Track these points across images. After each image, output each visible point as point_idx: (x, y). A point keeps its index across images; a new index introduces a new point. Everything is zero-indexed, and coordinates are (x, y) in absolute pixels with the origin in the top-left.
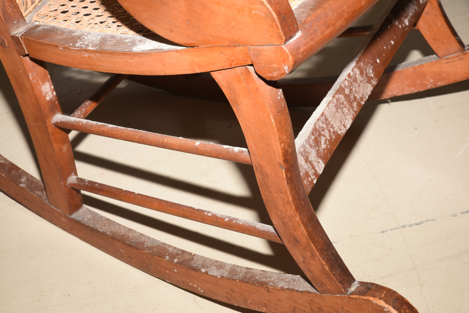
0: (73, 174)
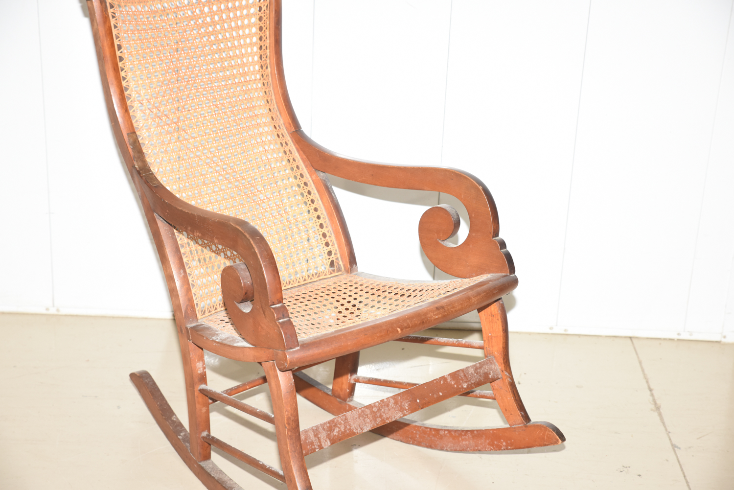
0: (206, 431)
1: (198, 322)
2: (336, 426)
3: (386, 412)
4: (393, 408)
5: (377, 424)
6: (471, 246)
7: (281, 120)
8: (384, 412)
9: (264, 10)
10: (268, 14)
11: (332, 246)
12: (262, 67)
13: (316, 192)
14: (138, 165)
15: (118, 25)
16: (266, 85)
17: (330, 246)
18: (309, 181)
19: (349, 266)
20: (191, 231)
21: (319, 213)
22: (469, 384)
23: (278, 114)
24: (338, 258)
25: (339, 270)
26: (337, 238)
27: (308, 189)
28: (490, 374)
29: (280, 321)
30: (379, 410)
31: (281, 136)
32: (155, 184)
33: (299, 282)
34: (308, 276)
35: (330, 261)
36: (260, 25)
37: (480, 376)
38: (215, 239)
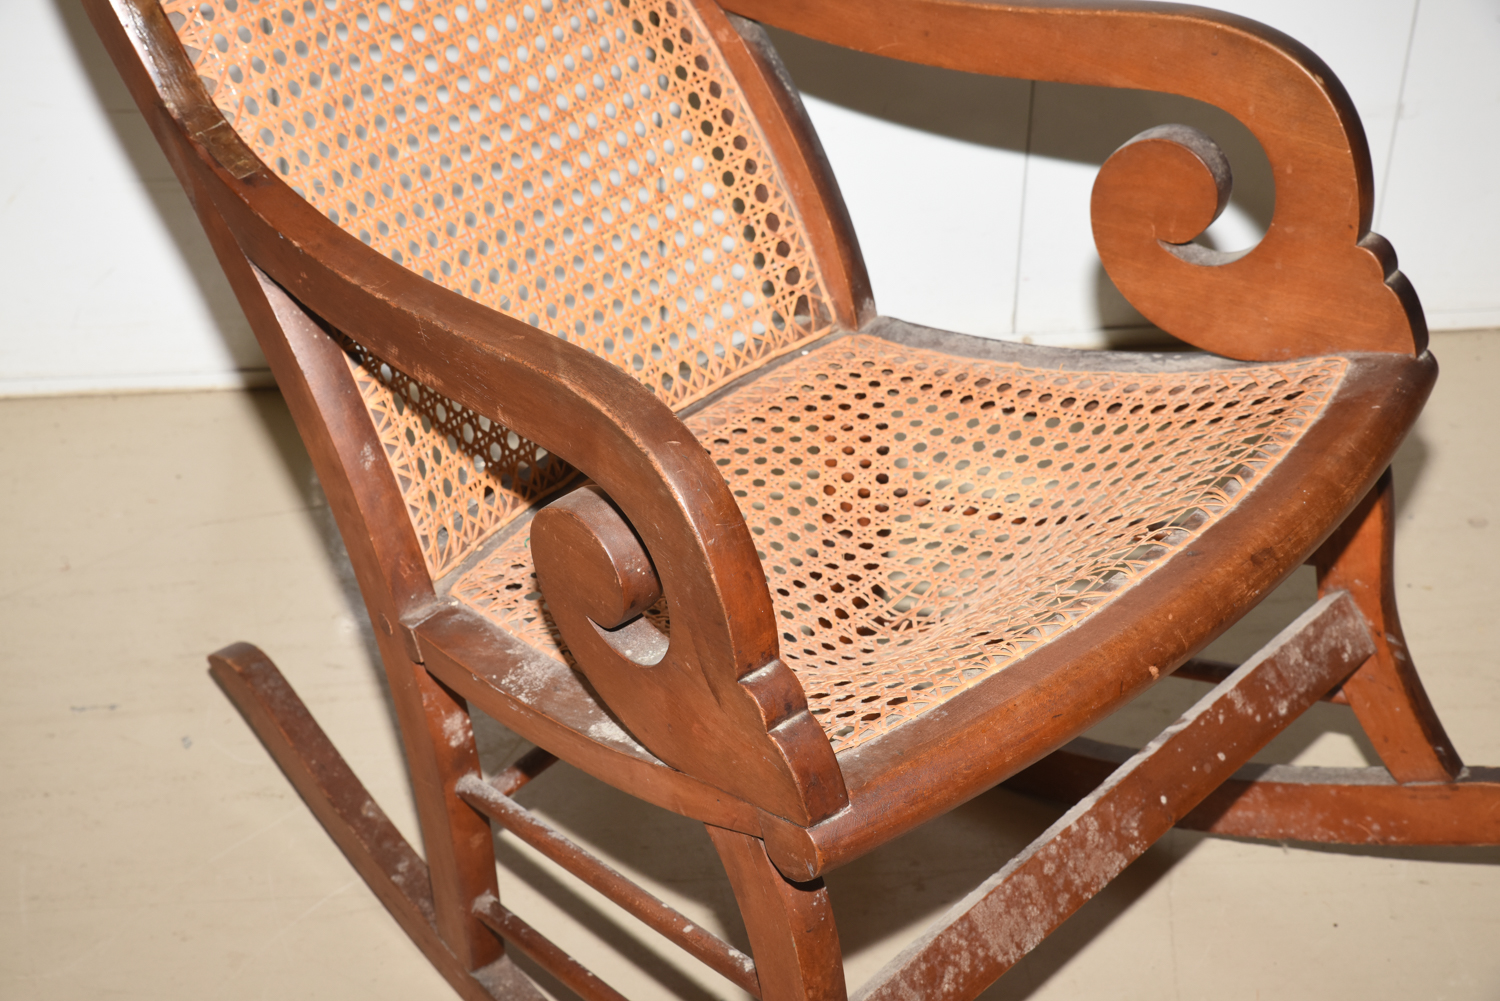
0: (488, 892)
1: (436, 599)
2: (945, 962)
3: (1081, 865)
4: (1097, 847)
5: (1060, 915)
6: (1278, 266)
8: (1075, 870)
11: (798, 250)
13: (733, 83)
14: (174, 102)
17: (792, 255)
18: (709, 50)
19: (852, 307)
21: (749, 152)
22: (1292, 701)
24: (816, 286)
25: (823, 322)
26: (810, 224)
27: (710, 78)
28: (1343, 649)
29: (780, 727)
30: (1062, 866)
32: (240, 169)
33: (711, 382)
34: (737, 358)
35: (795, 299)
37: (1320, 664)
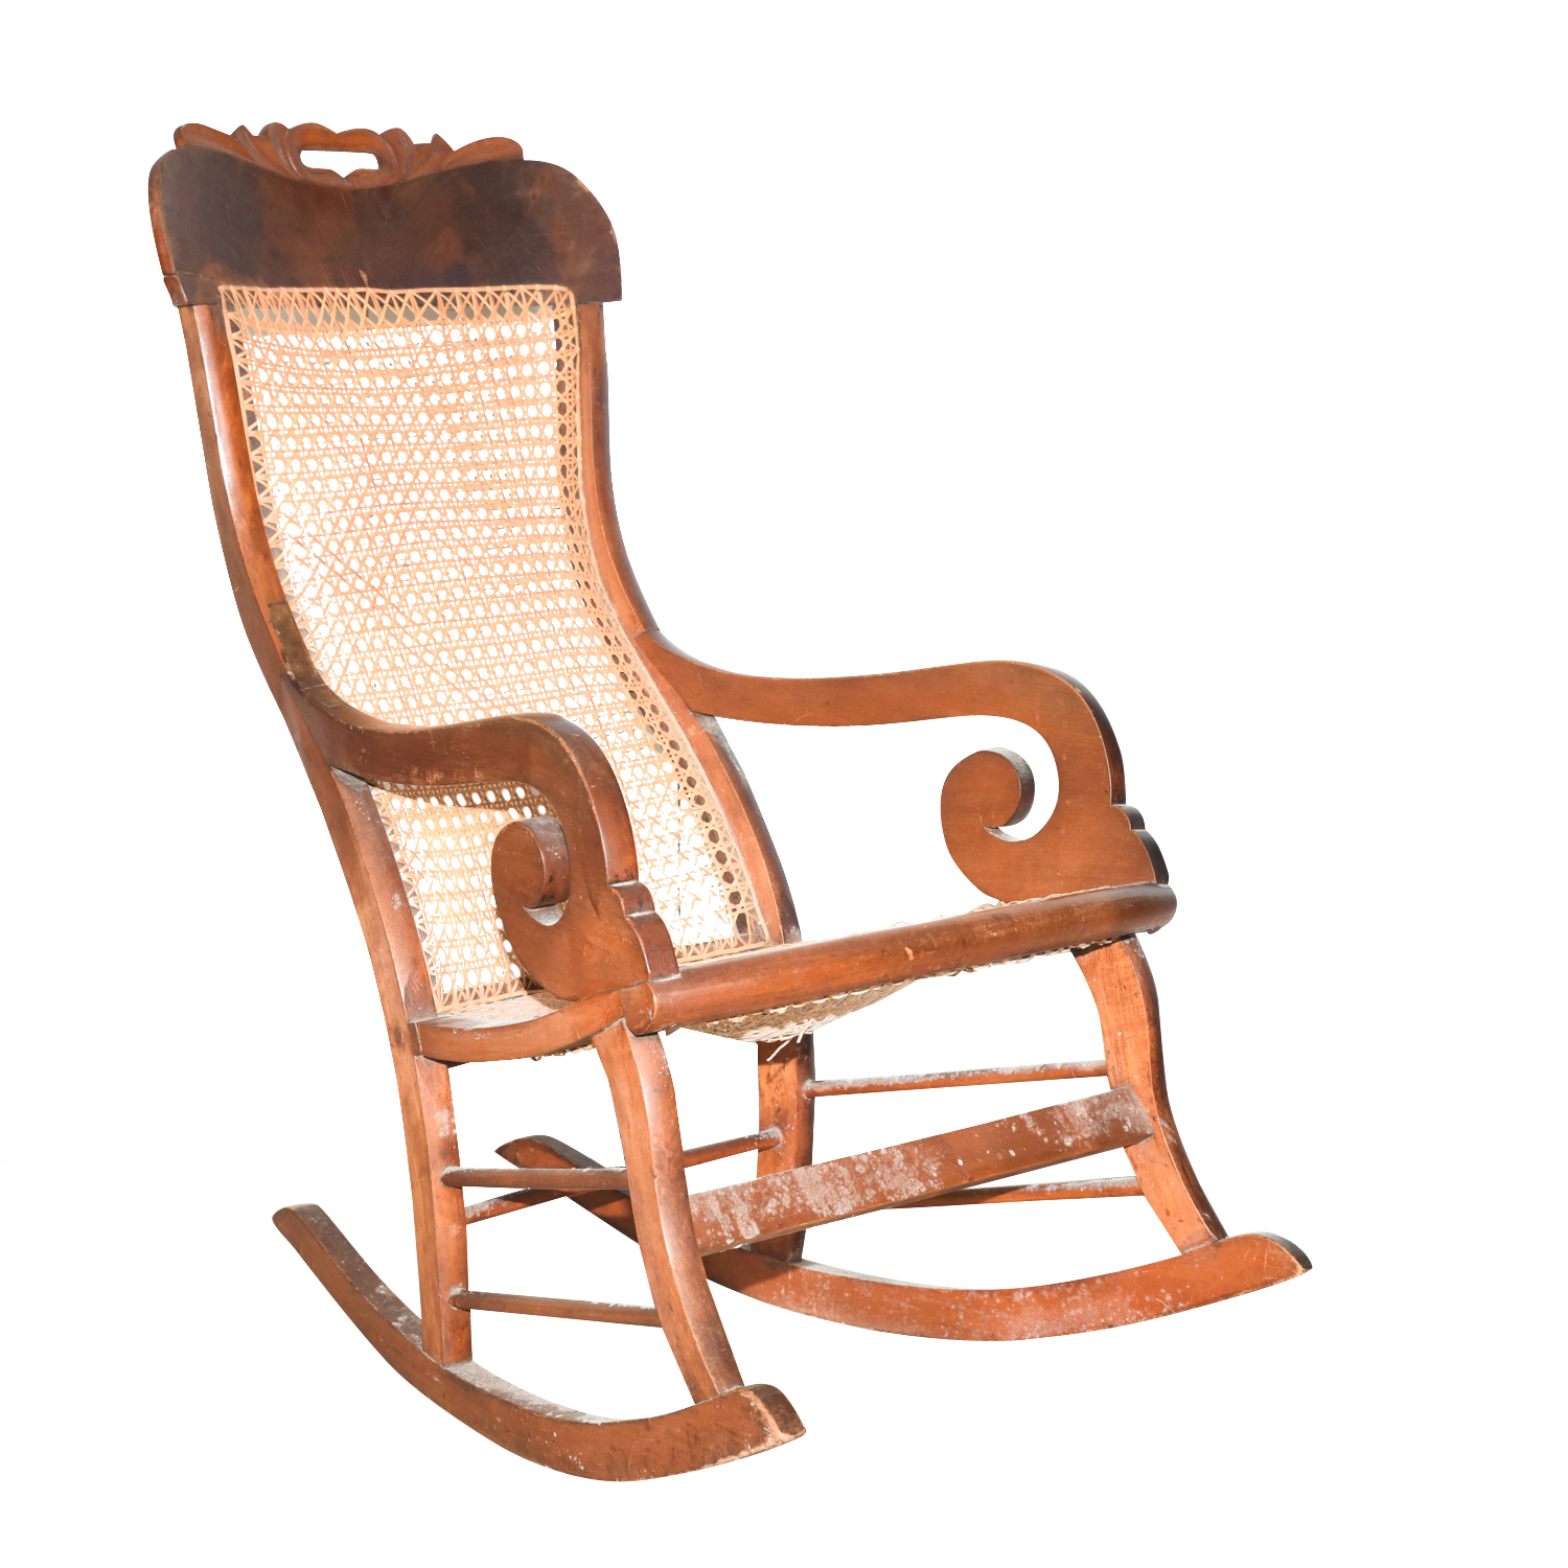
1: (436, 1014)
2: (770, 1194)
3: (887, 1177)
4: (901, 1170)
5: (866, 1201)
7: (614, 610)
8: (882, 1178)
9: (569, 369)
10: (578, 377)
11: (740, 881)
12: (566, 492)
14: (293, 671)
15: (249, 369)
16: (576, 531)
17: (735, 883)
18: (681, 740)
19: (781, 927)
20: (418, 776)
21: (706, 808)
22: (1077, 1140)
23: (606, 596)
24: (754, 910)
25: (758, 937)
26: (750, 863)
27: (680, 756)
28: (1125, 1122)
29: (634, 915)
30: (870, 1171)
31: (613, 642)
32: (332, 705)
34: (688, 947)
35: (736, 914)
36: (560, 401)
37: (1103, 1125)
38: (476, 772)
